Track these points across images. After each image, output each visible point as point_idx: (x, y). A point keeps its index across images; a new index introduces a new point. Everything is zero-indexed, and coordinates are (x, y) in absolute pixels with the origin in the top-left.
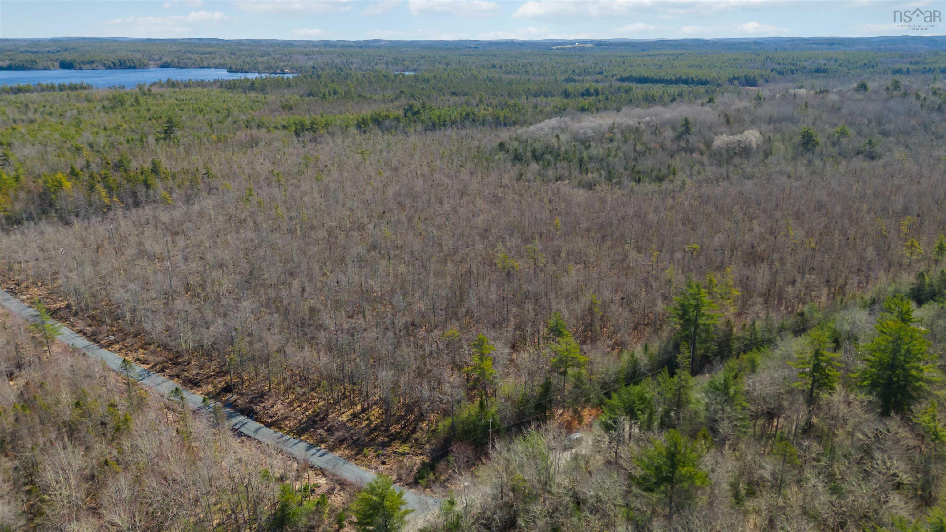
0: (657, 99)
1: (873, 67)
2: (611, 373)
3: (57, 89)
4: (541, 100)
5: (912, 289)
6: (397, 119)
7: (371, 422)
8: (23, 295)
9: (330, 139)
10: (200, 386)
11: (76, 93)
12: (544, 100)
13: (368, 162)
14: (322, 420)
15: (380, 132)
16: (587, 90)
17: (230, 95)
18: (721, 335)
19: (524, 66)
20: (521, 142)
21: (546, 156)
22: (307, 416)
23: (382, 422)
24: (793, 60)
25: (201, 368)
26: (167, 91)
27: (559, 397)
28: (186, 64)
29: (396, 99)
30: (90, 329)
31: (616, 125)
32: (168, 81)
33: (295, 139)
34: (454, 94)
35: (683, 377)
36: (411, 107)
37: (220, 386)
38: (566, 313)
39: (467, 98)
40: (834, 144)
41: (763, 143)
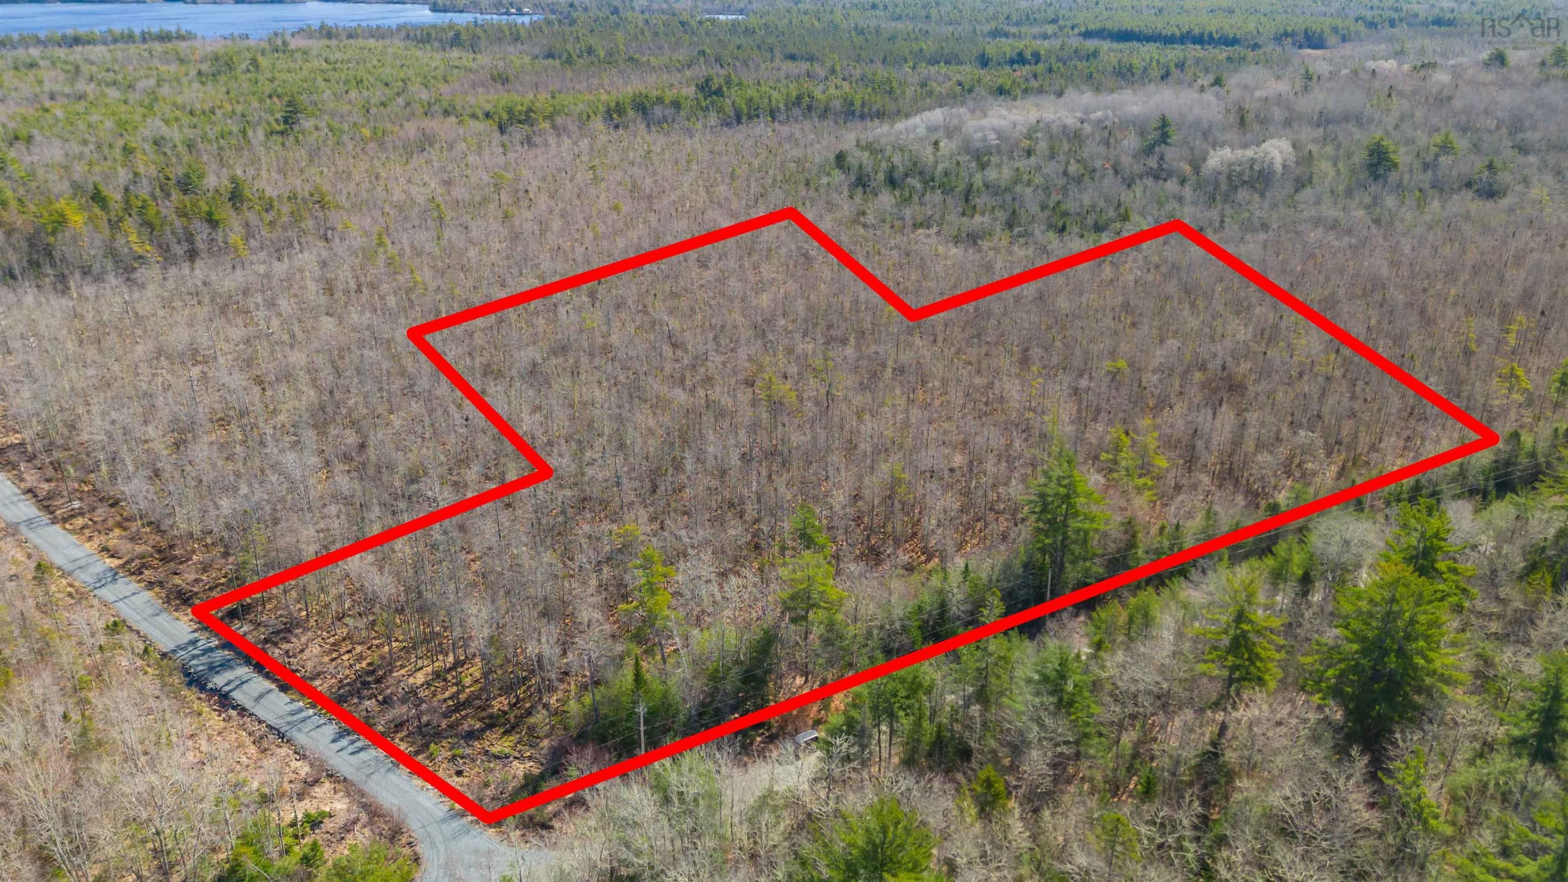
2: (893, 616)
3: (137, 39)
4: (939, 70)
6: (679, 104)
7: (461, 690)
10: (192, 605)
11: (166, 46)
12: (943, 70)
13: (602, 185)
14: (379, 680)
15: (643, 127)
16: (1020, 54)
17: (416, 53)
18: (1111, 547)
20: (874, 152)
21: (909, 180)
22: (356, 673)
23: (482, 689)
25: (205, 570)
26: (316, 45)
29: (688, 65)
30: (46, 486)
32: (323, 26)
33: (497, 137)
34: (792, 57)
36: (710, 81)
39: (812, 64)
40: (1426, 167)
41: (1298, 163)
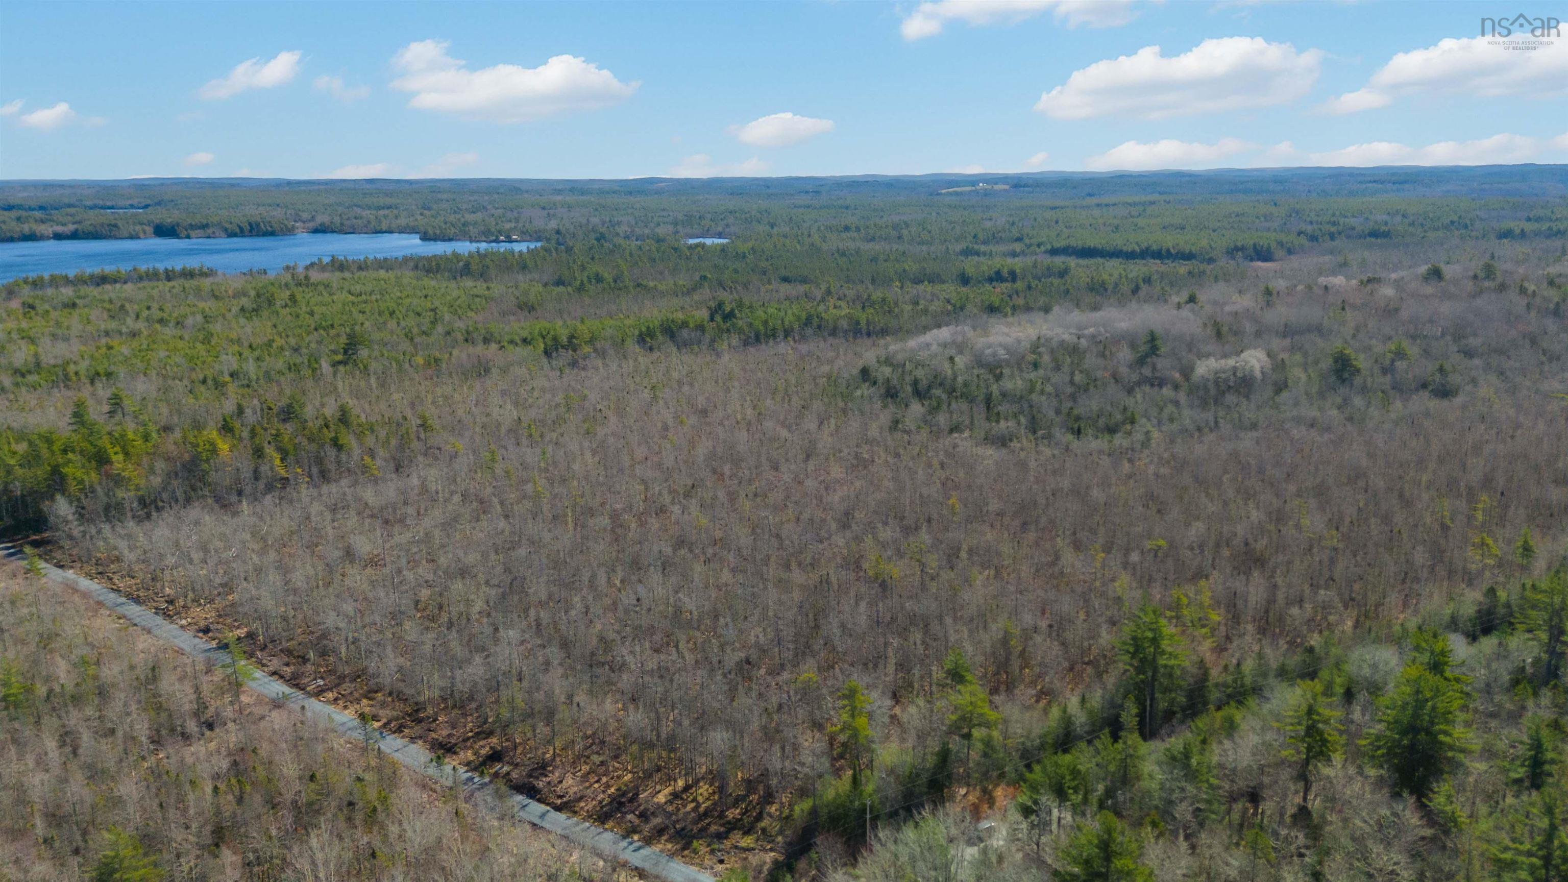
0: (1110, 288)
1: (1466, 227)
2: (1033, 735)
3: (163, 277)
4: (925, 288)
5: (1479, 611)
6: (701, 328)
7: (698, 805)
8: (181, 618)
9: (599, 363)
10: (455, 753)
11: (194, 283)
12: (929, 289)
13: (661, 402)
14: (631, 800)
15: (675, 349)
16: (998, 273)
17: (433, 283)
18: (1191, 680)
19: (895, 227)
20: (894, 366)
21: (933, 391)
22: (609, 796)
23: (715, 804)
24: (1334, 215)
25: (454, 727)
26: (334, 278)
27: (961, 770)
28: (353, 226)
29: (694, 289)
30: (288, 669)
31: (1042, 341)
32: (334, 260)
33: (545, 360)
34: (786, 280)
35: (1130, 742)
36: (720, 305)
37: (483, 752)
38: (969, 648)
39: (807, 286)
40: (1385, 371)
41: (1273, 369)
